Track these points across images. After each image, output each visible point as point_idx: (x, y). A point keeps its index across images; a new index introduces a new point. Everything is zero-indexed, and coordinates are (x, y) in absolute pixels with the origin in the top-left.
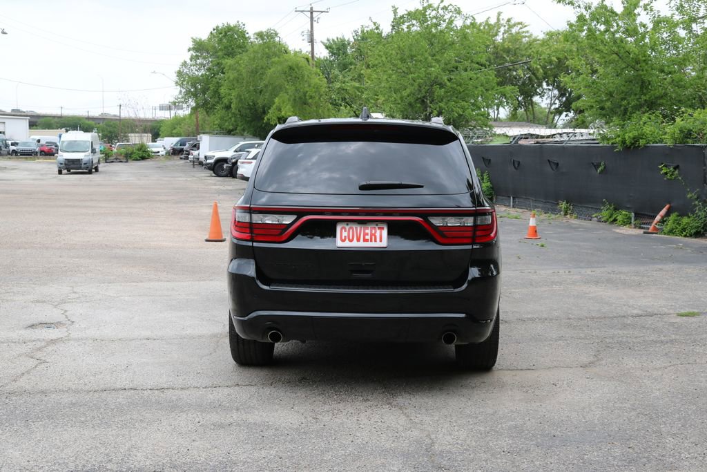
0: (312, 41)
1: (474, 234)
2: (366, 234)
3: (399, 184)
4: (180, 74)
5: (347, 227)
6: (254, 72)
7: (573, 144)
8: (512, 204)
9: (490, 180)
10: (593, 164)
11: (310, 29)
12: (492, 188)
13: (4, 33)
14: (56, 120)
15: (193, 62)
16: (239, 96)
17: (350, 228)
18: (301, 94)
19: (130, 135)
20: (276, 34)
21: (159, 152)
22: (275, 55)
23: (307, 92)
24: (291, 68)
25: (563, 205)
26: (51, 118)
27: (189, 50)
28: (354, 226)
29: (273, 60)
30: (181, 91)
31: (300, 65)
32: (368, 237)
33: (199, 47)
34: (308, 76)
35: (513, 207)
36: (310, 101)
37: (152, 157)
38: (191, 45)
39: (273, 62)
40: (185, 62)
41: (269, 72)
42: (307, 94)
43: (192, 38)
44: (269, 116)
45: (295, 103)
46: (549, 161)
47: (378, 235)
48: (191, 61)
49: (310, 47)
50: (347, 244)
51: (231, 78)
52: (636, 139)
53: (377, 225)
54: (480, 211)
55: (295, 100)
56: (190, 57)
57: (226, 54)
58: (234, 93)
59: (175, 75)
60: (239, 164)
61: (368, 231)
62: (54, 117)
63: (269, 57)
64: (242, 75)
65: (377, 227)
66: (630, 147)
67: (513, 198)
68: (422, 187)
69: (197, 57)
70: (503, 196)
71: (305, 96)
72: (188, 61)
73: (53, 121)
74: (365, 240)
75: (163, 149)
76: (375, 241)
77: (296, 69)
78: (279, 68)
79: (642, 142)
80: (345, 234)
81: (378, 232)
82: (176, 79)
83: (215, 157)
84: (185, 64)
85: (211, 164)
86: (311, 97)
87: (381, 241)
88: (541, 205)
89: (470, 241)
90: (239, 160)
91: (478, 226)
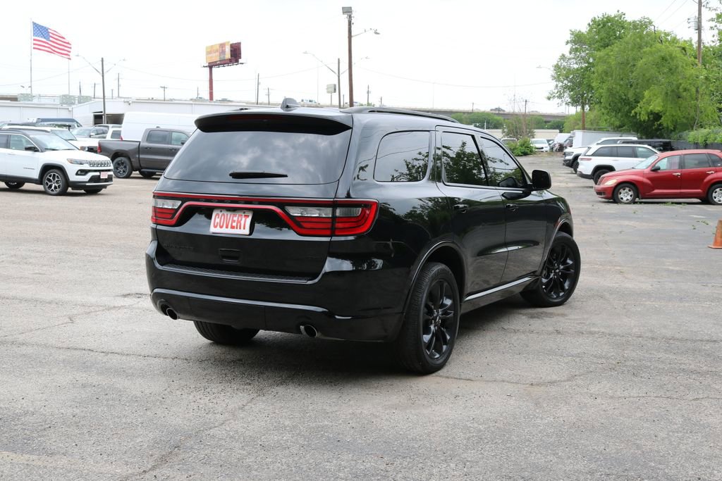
0: (699, 29)
1: (333, 225)
2: (233, 221)
3: (262, 173)
4: (557, 67)
5: (220, 214)
6: (624, 64)
11: (697, 15)
13: (376, 33)
14: (465, 115)
15: (572, 56)
16: (609, 90)
17: (223, 214)
18: (674, 86)
19: (535, 130)
20: (650, 23)
21: (542, 148)
22: (647, 44)
23: (681, 84)
24: (663, 58)
26: (462, 114)
27: (567, 43)
28: (225, 213)
29: (644, 50)
30: (557, 86)
31: (673, 55)
32: (234, 224)
33: (578, 40)
34: (682, 67)
36: (685, 93)
37: (535, 153)
38: (569, 37)
39: (644, 52)
40: (563, 55)
41: (640, 63)
42: (681, 87)
43: (571, 31)
44: (638, 109)
45: (667, 96)
47: (242, 222)
48: (570, 53)
49: (697, 35)
50: (218, 230)
51: (600, 72)
53: (244, 213)
54: (338, 203)
55: (667, 93)
56: (569, 50)
57: (602, 46)
58: (605, 86)
59: (552, 69)
60: (579, 161)
61: (235, 219)
62: (464, 113)
63: (640, 47)
64: (611, 67)
65: (243, 215)
68: (286, 176)
69: (576, 50)
71: (678, 88)
72: (567, 55)
73: (463, 117)
74: (232, 227)
75: (547, 145)
76: (240, 228)
77: (670, 61)
78: (651, 58)
80: (218, 220)
81: (244, 219)
82: (553, 73)
83: (574, 154)
84: (563, 57)
85: (569, 160)
86: (685, 90)
87: (244, 229)
89: (328, 232)
90: (580, 157)
91: (336, 217)
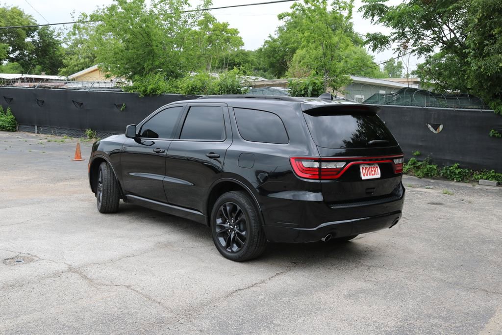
2: (372, 171)
5: (364, 167)
7: (97, 90)
8: (36, 131)
9: (13, 113)
10: (115, 105)
12: (16, 120)
25: (88, 132)
28: (367, 166)
32: (373, 173)
35: (38, 133)
46: (73, 101)
47: (376, 171)
50: (366, 177)
52: (154, 90)
53: (375, 165)
61: (373, 169)
66: (149, 95)
67: (38, 127)
70: (26, 125)
79: (159, 92)
80: (364, 172)
81: (376, 169)
87: (378, 174)
88: (66, 132)
